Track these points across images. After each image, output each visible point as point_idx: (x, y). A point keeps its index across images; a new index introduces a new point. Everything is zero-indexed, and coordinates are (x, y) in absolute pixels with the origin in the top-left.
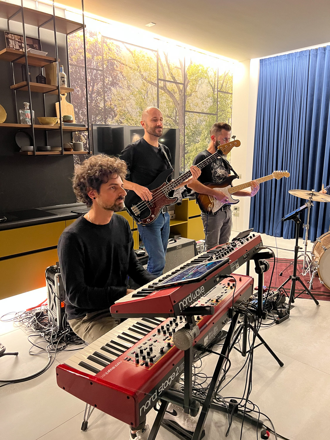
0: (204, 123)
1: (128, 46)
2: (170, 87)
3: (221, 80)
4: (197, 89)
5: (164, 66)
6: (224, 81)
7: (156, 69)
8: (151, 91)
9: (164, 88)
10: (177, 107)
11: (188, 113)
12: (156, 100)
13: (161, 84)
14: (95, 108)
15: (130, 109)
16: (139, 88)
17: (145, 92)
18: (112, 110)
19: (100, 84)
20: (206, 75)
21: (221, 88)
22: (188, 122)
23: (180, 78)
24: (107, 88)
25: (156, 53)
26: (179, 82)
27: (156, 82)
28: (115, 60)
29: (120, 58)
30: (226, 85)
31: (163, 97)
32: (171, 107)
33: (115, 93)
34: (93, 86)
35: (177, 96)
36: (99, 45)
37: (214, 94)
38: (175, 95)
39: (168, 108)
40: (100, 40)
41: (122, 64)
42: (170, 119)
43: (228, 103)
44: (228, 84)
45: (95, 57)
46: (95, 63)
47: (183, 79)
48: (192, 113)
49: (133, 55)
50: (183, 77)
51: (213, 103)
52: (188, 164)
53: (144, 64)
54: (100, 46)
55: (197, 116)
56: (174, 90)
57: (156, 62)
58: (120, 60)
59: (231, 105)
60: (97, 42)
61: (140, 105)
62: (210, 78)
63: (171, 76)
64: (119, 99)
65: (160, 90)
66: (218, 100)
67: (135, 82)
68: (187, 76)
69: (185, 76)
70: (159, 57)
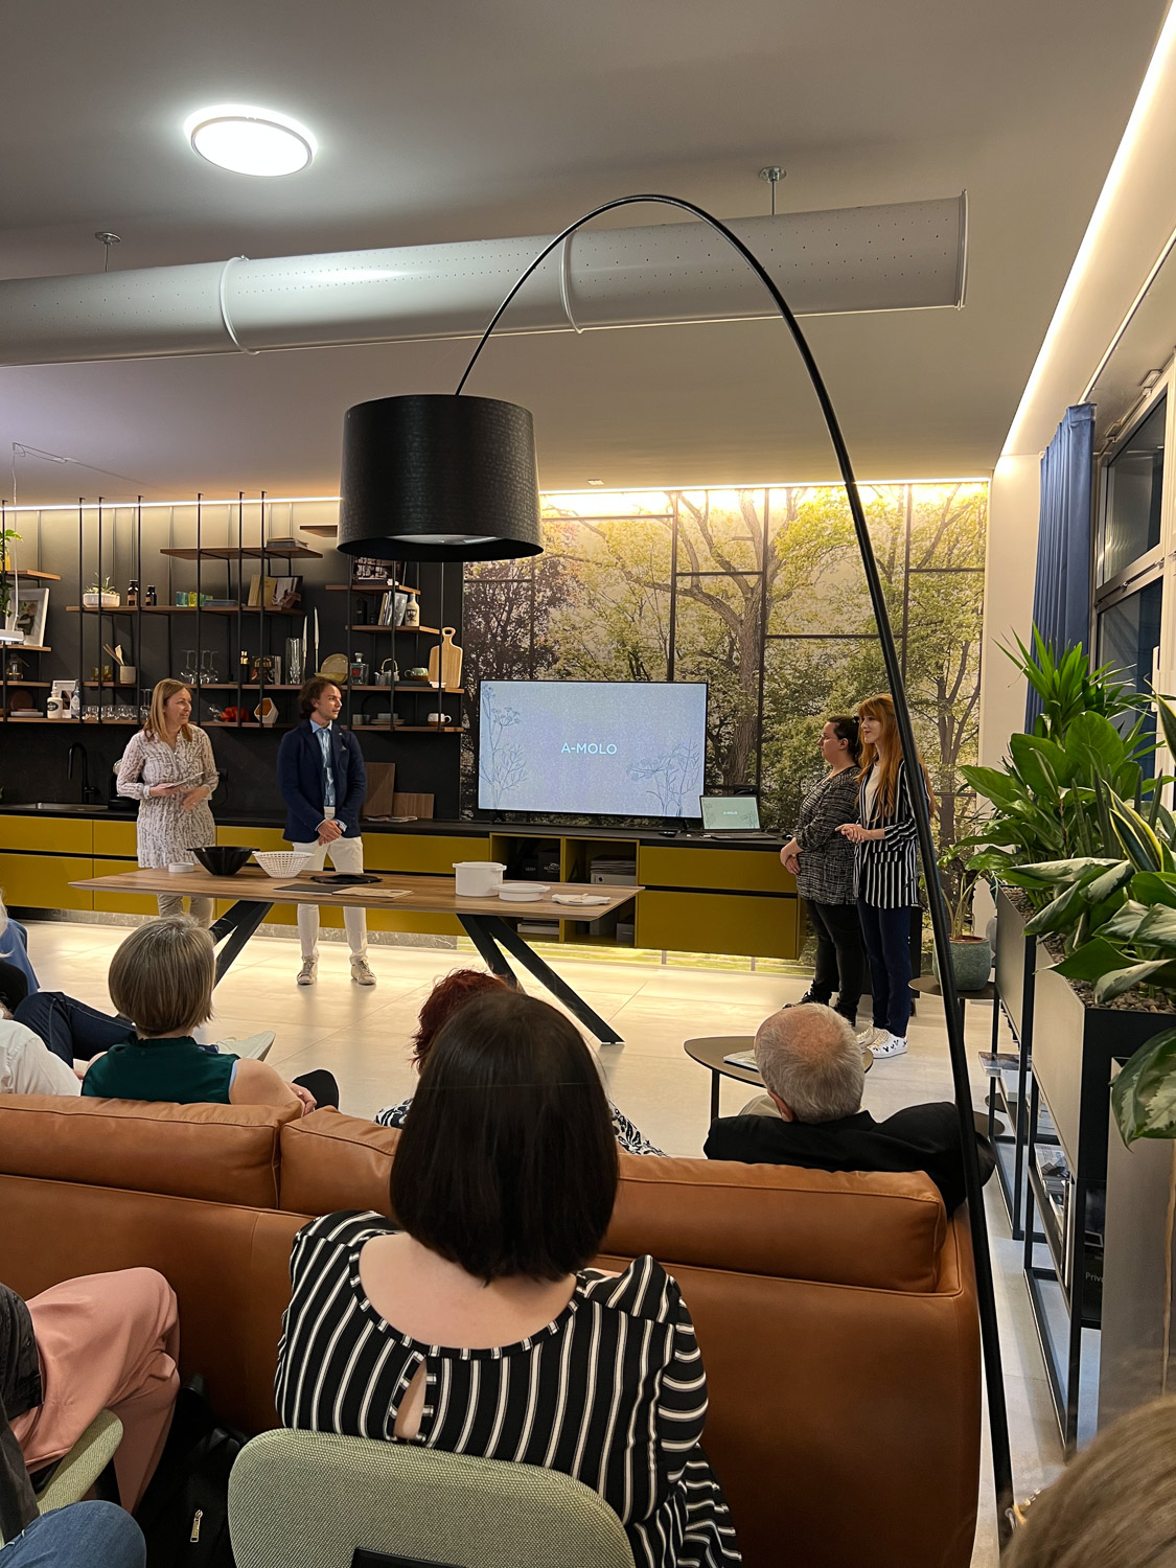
0: (845, 662)
1: (594, 523)
2: (712, 586)
3: (922, 540)
4: (812, 579)
5: (693, 543)
6: (938, 539)
7: (670, 553)
8: (654, 603)
9: (692, 592)
10: (736, 630)
11: (776, 641)
12: (666, 621)
13: (684, 583)
14: (510, 650)
15: (591, 646)
16: (618, 601)
17: (632, 606)
18: (548, 650)
19: (525, 606)
21: (925, 561)
22: (776, 662)
23: (749, 561)
24: (540, 611)
25: (671, 519)
26: (747, 570)
27: (669, 582)
28: (559, 556)
29: (573, 551)
30: (951, 550)
31: (690, 612)
32: (714, 632)
33: (558, 618)
35: (737, 605)
37: (890, 582)
38: (728, 604)
39: (705, 635)
41: (577, 560)
42: (710, 659)
43: (959, 598)
44: (959, 545)
46: (516, 569)
47: (758, 563)
48: (793, 640)
49: (607, 538)
50: (758, 559)
52: (774, 770)
53: (635, 551)
55: (813, 647)
56: (725, 591)
57: (670, 538)
58: (572, 555)
59: (980, 604)
61: (620, 635)
63: (717, 562)
64: (566, 628)
65: (680, 597)
66: (909, 597)
67: (609, 589)
68: (776, 553)
69: (767, 554)
70: (681, 525)
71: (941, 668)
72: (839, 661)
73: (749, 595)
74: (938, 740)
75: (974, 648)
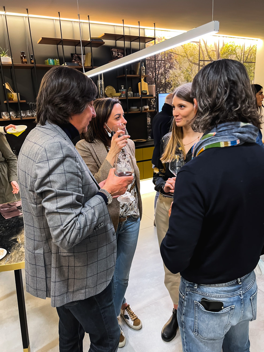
3: (246, 54)
5: (203, 51)
6: (249, 54)
7: (198, 54)
8: (195, 69)
13: (202, 63)
14: (159, 84)
16: (187, 68)
17: (190, 70)
18: (169, 83)
19: (163, 69)
20: (234, 52)
23: (215, 57)
24: (167, 71)
25: (199, 43)
27: (198, 63)
28: (172, 52)
29: (175, 51)
33: (172, 73)
34: (159, 71)
41: (176, 54)
44: (252, 56)
46: (160, 56)
49: (184, 48)
53: (191, 52)
57: (198, 49)
59: (254, 71)
61: (187, 79)
62: (237, 54)
63: (209, 57)
64: (174, 76)
65: (200, 67)
67: (184, 64)
69: (218, 56)
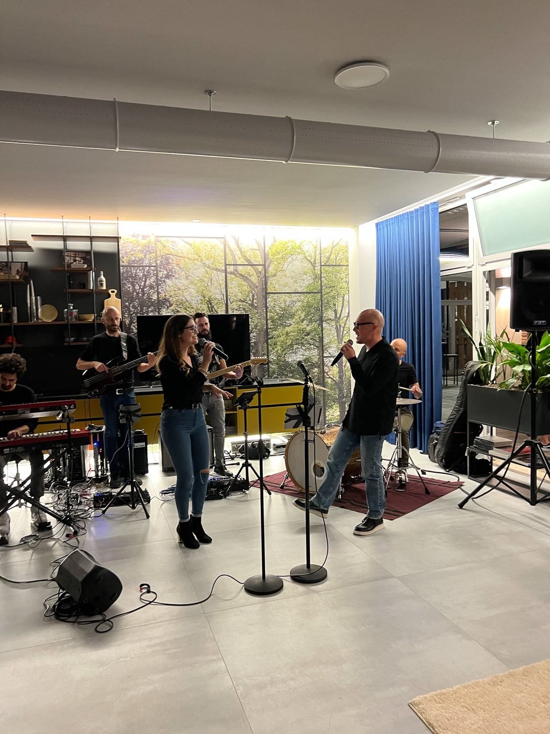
0: (299, 304)
1: (186, 239)
2: (243, 270)
3: (326, 253)
4: (285, 268)
5: (233, 251)
6: (331, 252)
7: (223, 255)
8: (217, 278)
9: (234, 273)
10: (254, 290)
11: (271, 295)
12: (223, 286)
13: (231, 269)
14: (147, 300)
15: (188, 298)
16: (200, 277)
17: (207, 279)
18: (167, 300)
19: (153, 279)
20: (299, 251)
21: (327, 262)
22: (272, 304)
23: (258, 260)
24: (162, 281)
25: (223, 239)
26: (257, 264)
27: (224, 268)
28: (169, 254)
29: (176, 252)
30: (336, 257)
31: (234, 282)
32: (245, 291)
33: (171, 284)
34: (145, 281)
36: (152, 244)
37: (315, 270)
38: (250, 278)
39: (241, 292)
40: (153, 240)
41: (178, 257)
42: (244, 303)
43: (340, 277)
44: (339, 255)
45: (148, 256)
46: (147, 261)
47: (262, 260)
48: (278, 295)
49: (193, 247)
50: (262, 259)
51: (314, 279)
52: (274, 351)
53: (207, 253)
54: (154, 245)
55: (287, 297)
56: (249, 273)
57: (222, 248)
58: (176, 254)
59: (347, 279)
60: (149, 242)
61: (202, 293)
62: (306, 253)
63: (244, 259)
64: (176, 289)
65: (229, 275)
66: (322, 276)
67: (195, 271)
68: (269, 256)
69: (265, 257)
70: (227, 242)
71: (335, 305)
72: (297, 303)
73: (259, 275)
74: (336, 334)
75: (346, 297)
